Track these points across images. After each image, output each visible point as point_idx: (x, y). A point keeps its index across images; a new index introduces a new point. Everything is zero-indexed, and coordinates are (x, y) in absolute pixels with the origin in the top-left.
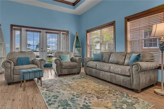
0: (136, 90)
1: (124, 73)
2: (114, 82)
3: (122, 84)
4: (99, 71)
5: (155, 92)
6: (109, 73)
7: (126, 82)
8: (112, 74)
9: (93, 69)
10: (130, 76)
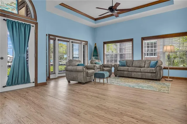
0: (159, 79)
1: (152, 72)
2: (144, 78)
3: (150, 78)
4: (131, 72)
5: (165, 80)
6: (140, 73)
7: (153, 77)
8: (142, 73)
9: (125, 72)
10: (155, 73)
